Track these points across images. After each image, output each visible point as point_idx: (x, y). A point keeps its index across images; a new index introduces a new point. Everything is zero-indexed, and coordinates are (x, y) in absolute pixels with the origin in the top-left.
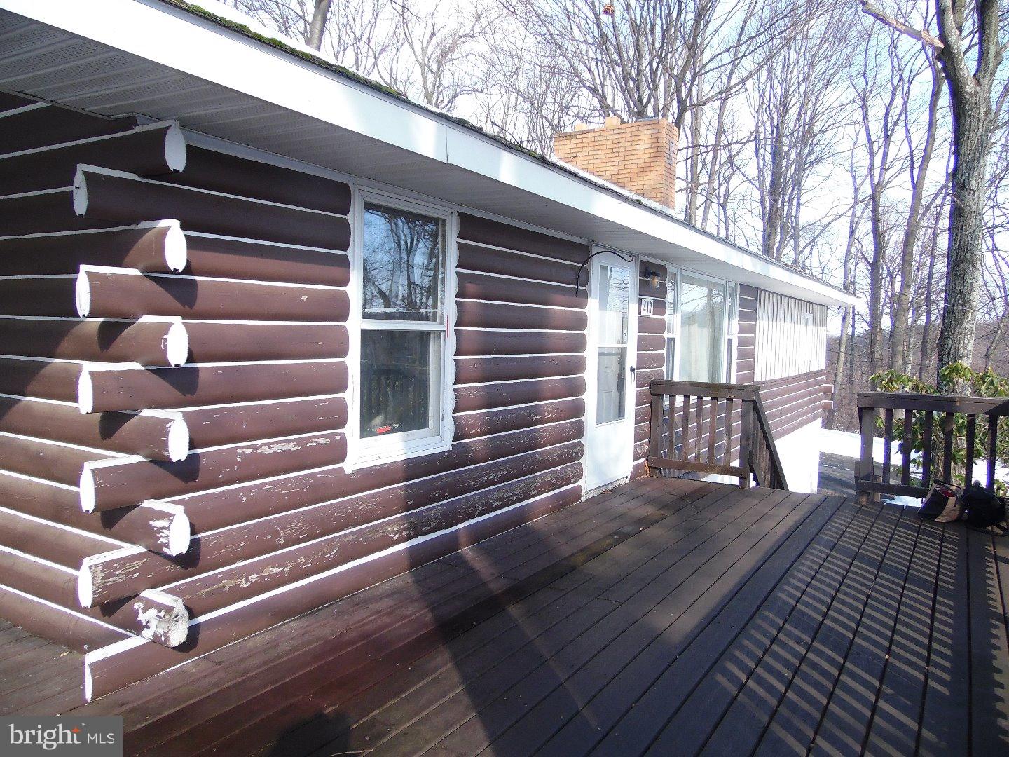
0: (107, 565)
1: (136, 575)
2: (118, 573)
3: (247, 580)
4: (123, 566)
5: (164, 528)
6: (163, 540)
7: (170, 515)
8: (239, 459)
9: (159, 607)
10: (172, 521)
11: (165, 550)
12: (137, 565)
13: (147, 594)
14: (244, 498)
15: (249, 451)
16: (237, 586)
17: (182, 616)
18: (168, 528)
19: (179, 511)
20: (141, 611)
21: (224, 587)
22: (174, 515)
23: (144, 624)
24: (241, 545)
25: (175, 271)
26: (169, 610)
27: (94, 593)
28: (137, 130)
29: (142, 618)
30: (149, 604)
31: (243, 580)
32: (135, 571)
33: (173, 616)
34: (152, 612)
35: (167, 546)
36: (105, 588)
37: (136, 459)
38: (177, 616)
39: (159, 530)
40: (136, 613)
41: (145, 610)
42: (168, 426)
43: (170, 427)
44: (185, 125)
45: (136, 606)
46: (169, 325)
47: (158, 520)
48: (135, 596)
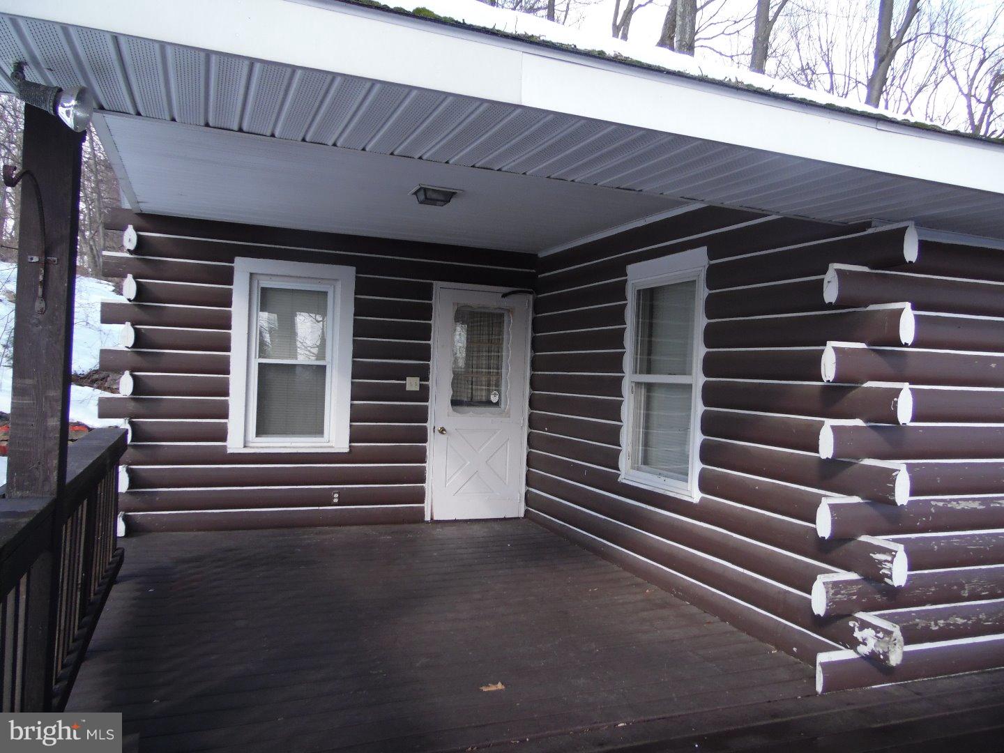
0: (836, 584)
1: (855, 597)
2: (842, 592)
3: (936, 624)
4: (846, 588)
5: (886, 561)
6: (886, 572)
7: (892, 551)
8: (933, 510)
9: (876, 628)
10: (894, 556)
11: (887, 580)
12: (855, 589)
13: (861, 615)
14: (936, 547)
15: (941, 504)
16: (928, 627)
17: (899, 641)
18: (891, 562)
19: (900, 548)
20: (856, 629)
21: (917, 624)
22: (896, 552)
23: (861, 640)
24: (933, 590)
25: (906, 345)
26: (888, 633)
27: (827, 605)
28: (870, 231)
29: (858, 634)
30: (864, 625)
31: (933, 623)
32: (854, 594)
33: (893, 639)
34: (869, 633)
35: (890, 577)
36: (835, 603)
37: (856, 499)
38: (895, 640)
39: (880, 562)
40: (853, 630)
41: (861, 629)
42: (894, 474)
43: (897, 475)
44: (921, 223)
45: (851, 624)
46: (900, 390)
47: (880, 553)
48: (849, 616)
